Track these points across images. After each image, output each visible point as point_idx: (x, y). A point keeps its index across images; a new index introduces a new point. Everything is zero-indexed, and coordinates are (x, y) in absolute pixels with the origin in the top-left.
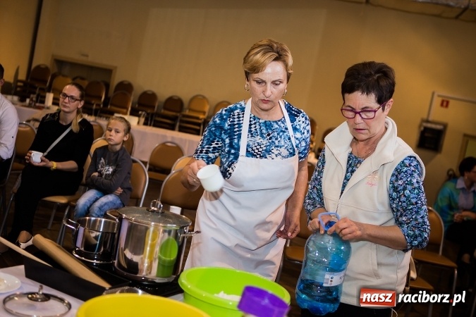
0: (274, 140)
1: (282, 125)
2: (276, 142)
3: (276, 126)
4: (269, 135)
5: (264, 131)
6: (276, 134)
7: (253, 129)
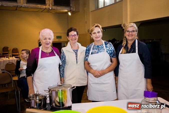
0: (99, 50)
1: (102, 46)
2: (100, 51)
3: (100, 46)
4: (98, 49)
5: (97, 48)
6: (100, 48)
7: (94, 48)
